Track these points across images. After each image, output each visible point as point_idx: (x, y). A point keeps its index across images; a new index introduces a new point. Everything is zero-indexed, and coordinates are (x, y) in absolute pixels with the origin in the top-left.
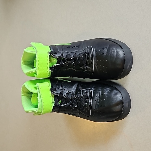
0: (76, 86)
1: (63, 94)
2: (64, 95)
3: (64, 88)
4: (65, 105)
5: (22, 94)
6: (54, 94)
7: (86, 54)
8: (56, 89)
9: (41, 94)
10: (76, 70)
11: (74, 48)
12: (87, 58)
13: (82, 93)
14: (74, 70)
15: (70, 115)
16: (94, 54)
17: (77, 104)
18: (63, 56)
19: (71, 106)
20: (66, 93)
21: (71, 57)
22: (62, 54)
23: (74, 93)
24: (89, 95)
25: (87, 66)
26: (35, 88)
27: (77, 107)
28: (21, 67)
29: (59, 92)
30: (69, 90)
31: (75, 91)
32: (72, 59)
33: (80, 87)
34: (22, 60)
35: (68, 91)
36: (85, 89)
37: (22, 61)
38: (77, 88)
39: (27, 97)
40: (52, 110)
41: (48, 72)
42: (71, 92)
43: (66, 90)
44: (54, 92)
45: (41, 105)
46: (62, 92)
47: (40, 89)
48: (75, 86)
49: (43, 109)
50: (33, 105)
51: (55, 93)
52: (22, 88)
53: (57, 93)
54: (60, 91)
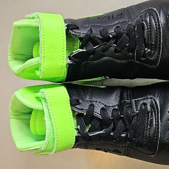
0: (119, 94)
1: (95, 111)
2: (97, 111)
3: (94, 99)
4: (101, 132)
5: (11, 116)
6: (77, 110)
7: (144, 23)
8: (80, 101)
9: (51, 111)
10: (119, 61)
11: (112, 18)
12: (146, 31)
13: (134, 106)
14: (116, 60)
15: (107, 152)
16: (162, 21)
17: (126, 130)
18: (92, 32)
19: (112, 134)
20: (100, 109)
21: (110, 34)
22: (91, 30)
23: (116, 107)
24: (151, 110)
25: (146, 49)
26: (37, 98)
27: (127, 135)
28: (8, 65)
29: (85, 106)
30: (105, 101)
31: (117, 103)
32: (111, 37)
33: (127, 96)
34: (9, 50)
35: (103, 104)
36: (140, 99)
37: (9, 53)
38: (121, 98)
39: (20, 120)
40: (74, 143)
41: (65, 64)
42: (110, 107)
43: (100, 102)
44: (76, 106)
45: (52, 135)
46: (92, 105)
47: (48, 101)
48: (115, 94)
49: (56, 143)
50: (33, 135)
51: (79, 109)
52: (10, 104)
53: (83, 109)
54: (88, 105)
